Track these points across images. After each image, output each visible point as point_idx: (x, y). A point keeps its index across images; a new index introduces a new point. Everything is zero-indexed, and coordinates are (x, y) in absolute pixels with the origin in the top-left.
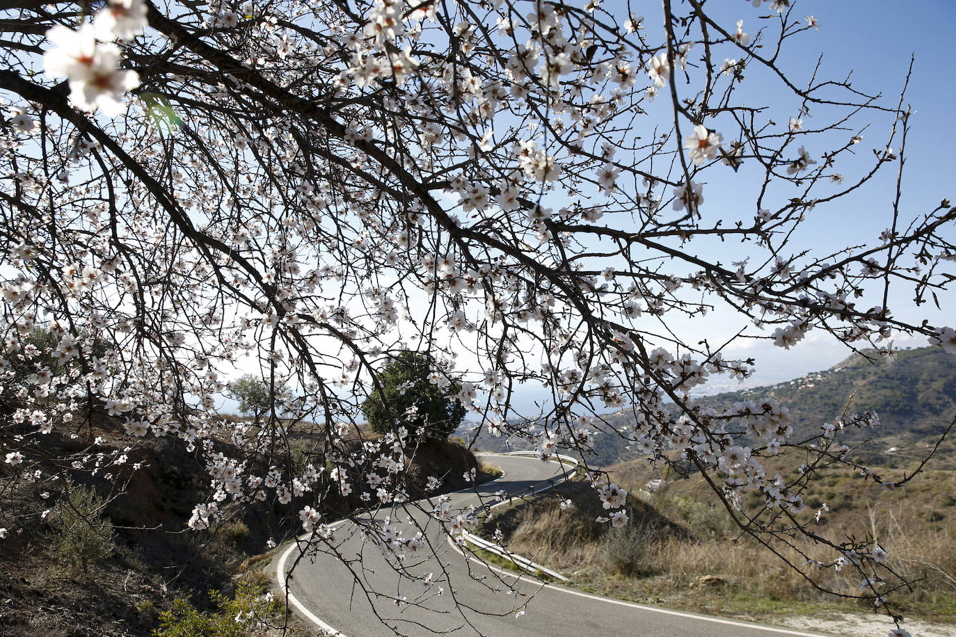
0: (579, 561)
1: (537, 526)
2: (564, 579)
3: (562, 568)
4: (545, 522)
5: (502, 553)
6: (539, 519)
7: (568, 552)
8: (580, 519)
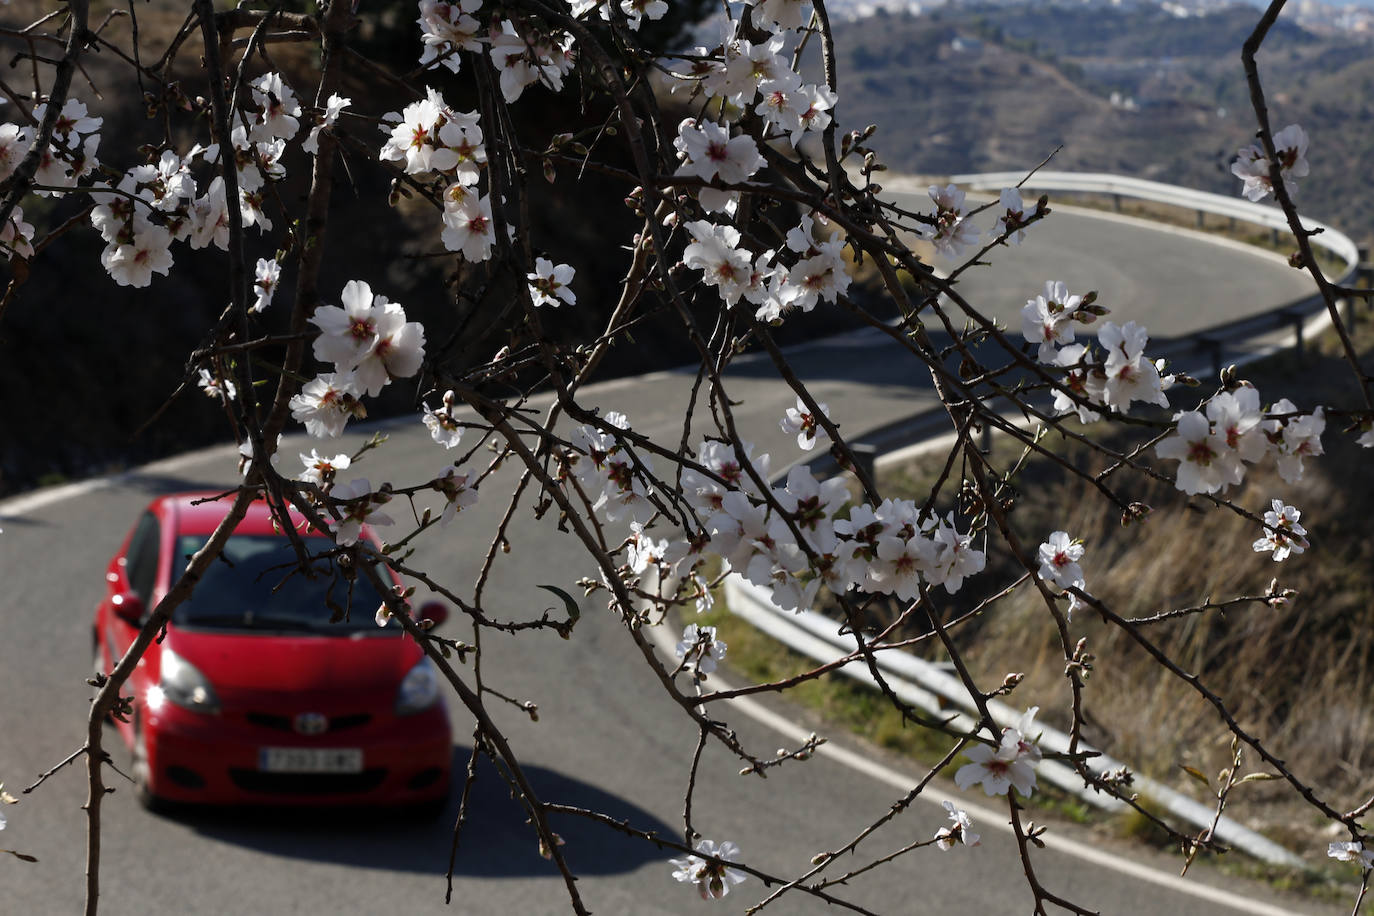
0: (1352, 770)
1: (1120, 576)
2: (1275, 855)
3: (1262, 801)
4: (1167, 558)
5: (947, 703)
6: (1135, 541)
7: (1297, 715)
8: (1353, 556)
